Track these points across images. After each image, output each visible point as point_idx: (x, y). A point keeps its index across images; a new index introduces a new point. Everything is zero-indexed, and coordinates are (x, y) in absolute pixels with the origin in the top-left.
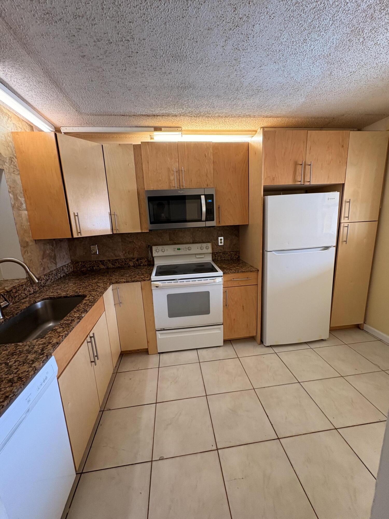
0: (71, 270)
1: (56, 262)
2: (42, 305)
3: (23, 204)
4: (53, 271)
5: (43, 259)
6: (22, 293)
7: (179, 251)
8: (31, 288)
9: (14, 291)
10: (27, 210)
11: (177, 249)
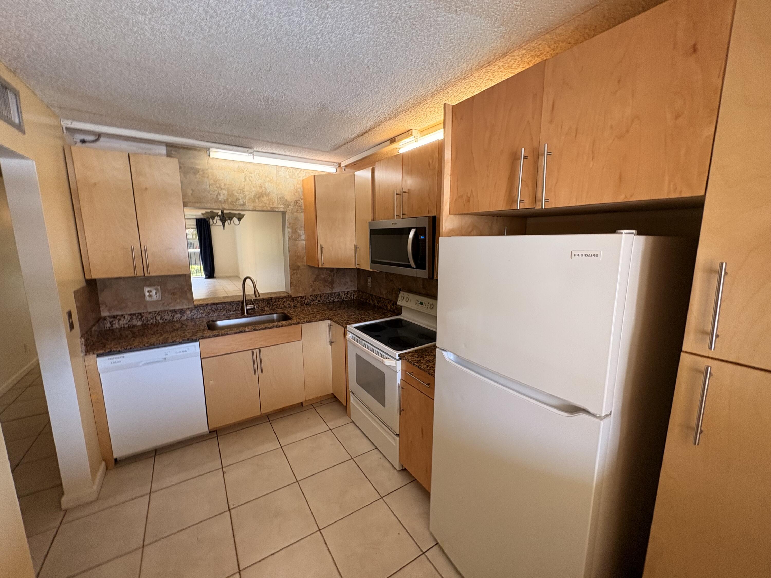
0: (352, 297)
1: (332, 286)
2: (276, 316)
3: (301, 236)
4: (323, 294)
5: (315, 281)
6: (281, 304)
7: (421, 305)
8: (292, 302)
9: (273, 301)
10: (305, 240)
11: (420, 302)
